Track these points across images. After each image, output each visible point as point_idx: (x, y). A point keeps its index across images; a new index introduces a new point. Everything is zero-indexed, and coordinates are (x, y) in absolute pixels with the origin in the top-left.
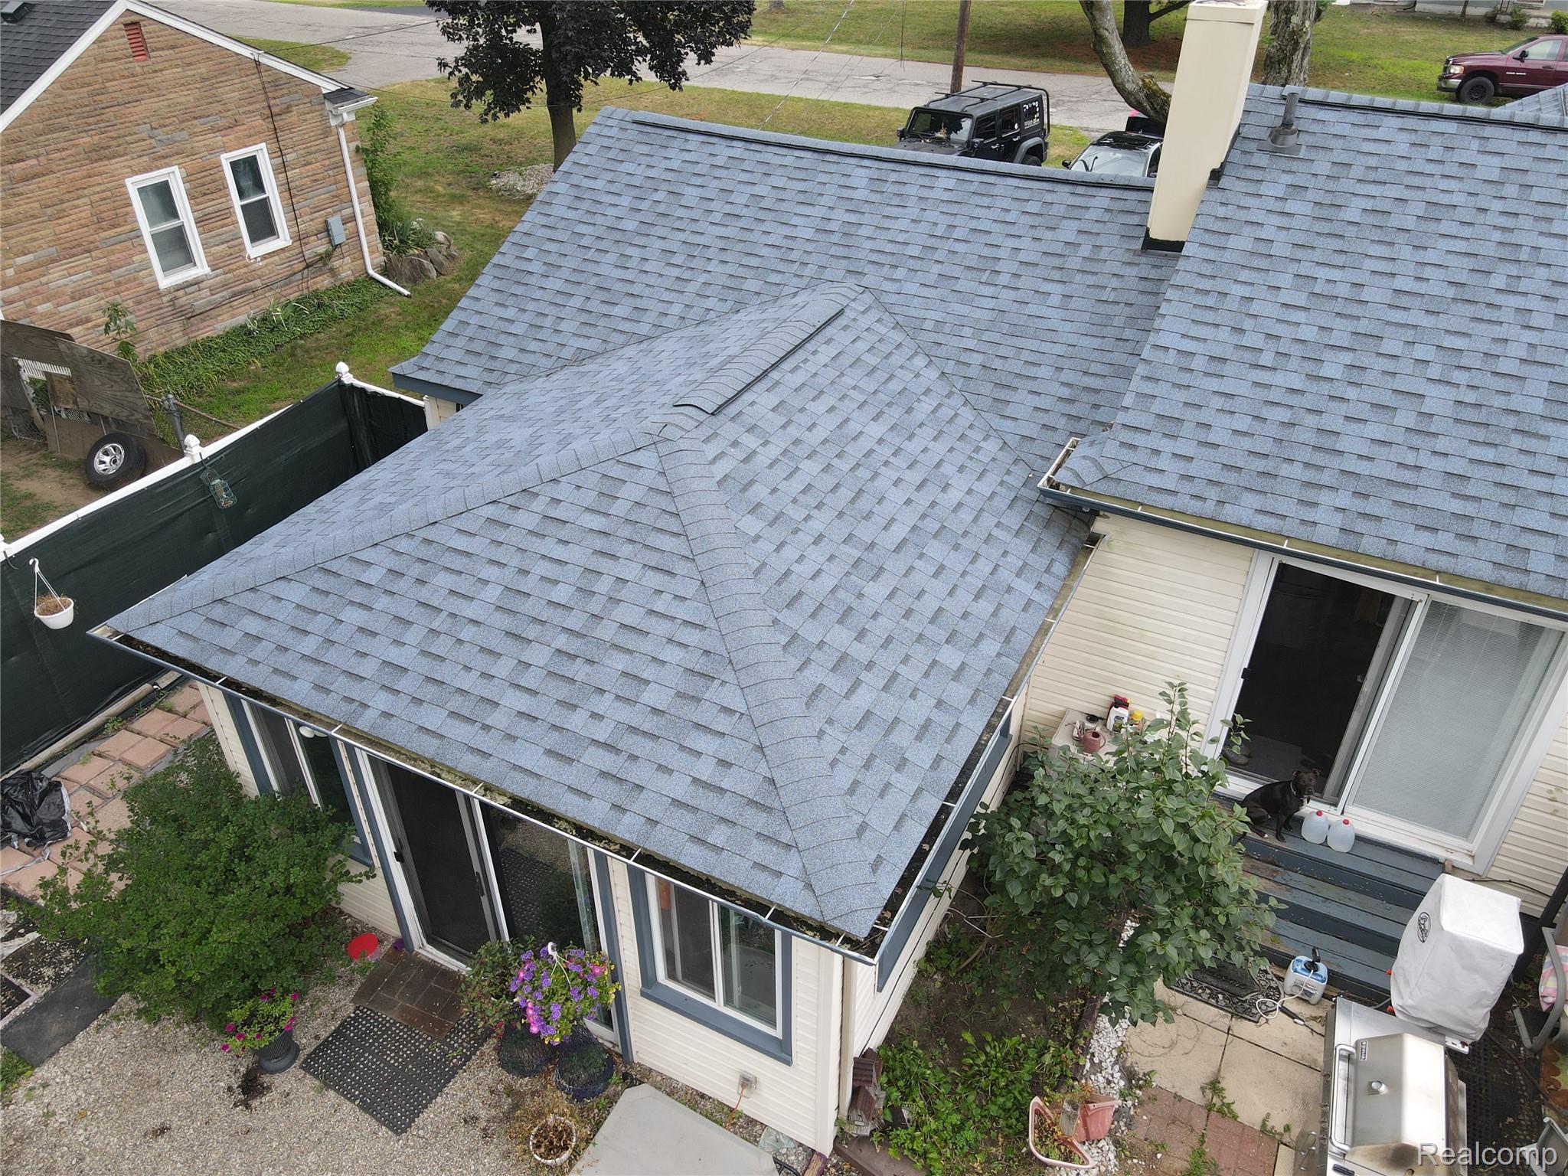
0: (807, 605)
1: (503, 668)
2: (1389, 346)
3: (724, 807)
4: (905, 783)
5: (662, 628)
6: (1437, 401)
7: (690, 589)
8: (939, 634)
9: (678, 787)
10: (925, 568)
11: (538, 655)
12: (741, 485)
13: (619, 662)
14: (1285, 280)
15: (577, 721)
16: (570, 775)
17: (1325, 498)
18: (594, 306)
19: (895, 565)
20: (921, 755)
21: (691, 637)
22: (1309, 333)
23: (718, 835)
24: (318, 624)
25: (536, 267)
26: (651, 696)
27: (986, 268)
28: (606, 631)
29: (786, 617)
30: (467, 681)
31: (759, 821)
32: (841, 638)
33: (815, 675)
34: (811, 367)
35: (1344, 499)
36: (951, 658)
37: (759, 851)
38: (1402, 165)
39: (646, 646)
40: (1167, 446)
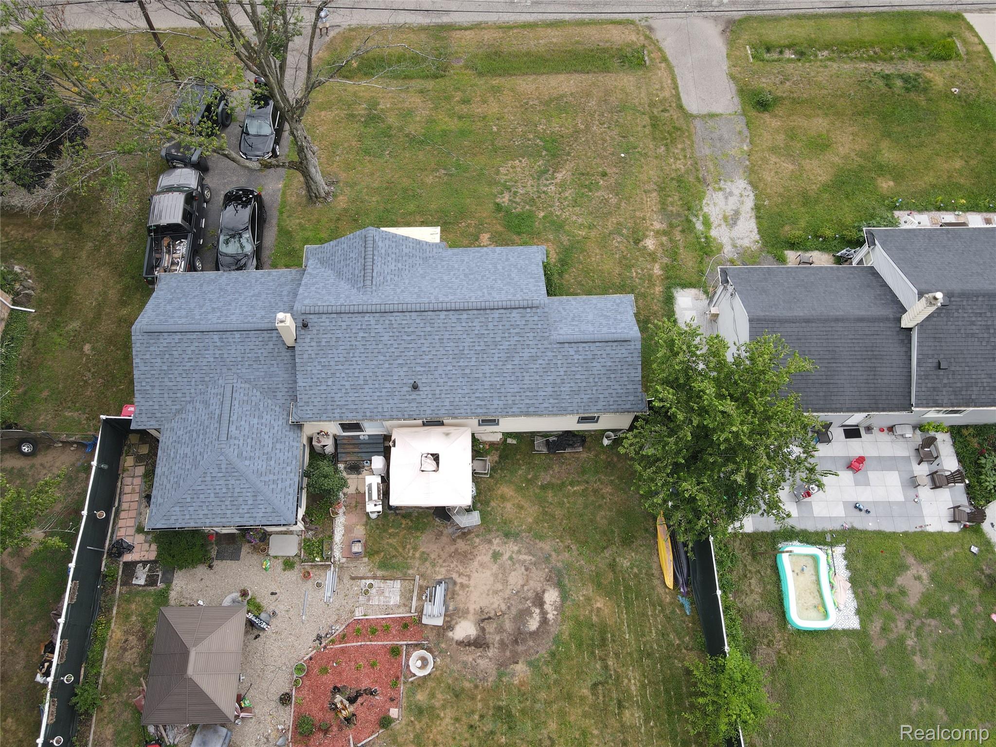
0: (264, 474)
1: (223, 507)
2: (338, 375)
3: (269, 514)
4: (291, 497)
5: (244, 490)
6: (348, 386)
7: (245, 482)
8: (285, 465)
9: (261, 514)
10: (278, 451)
11: (228, 503)
12: (240, 455)
13: (241, 499)
14: (316, 364)
15: (241, 511)
16: (245, 519)
17: (336, 411)
18: (171, 395)
19: (273, 455)
20: (291, 491)
21: (250, 490)
22: (324, 376)
23: (270, 519)
24: (186, 512)
25: (148, 388)
26: (250, 502)
27: (257, 360)
28: (236, 495)
29: (262, 479)
30: (219, 512)
31: (274, 514)
32: (271, 477)
33: (271, 487)
34: (236, 411)
35: (338, 411)
36: (289, 469)
37: (277, 518)
38: (329, 328)
39: (244, 494)
40: (308, 408)
